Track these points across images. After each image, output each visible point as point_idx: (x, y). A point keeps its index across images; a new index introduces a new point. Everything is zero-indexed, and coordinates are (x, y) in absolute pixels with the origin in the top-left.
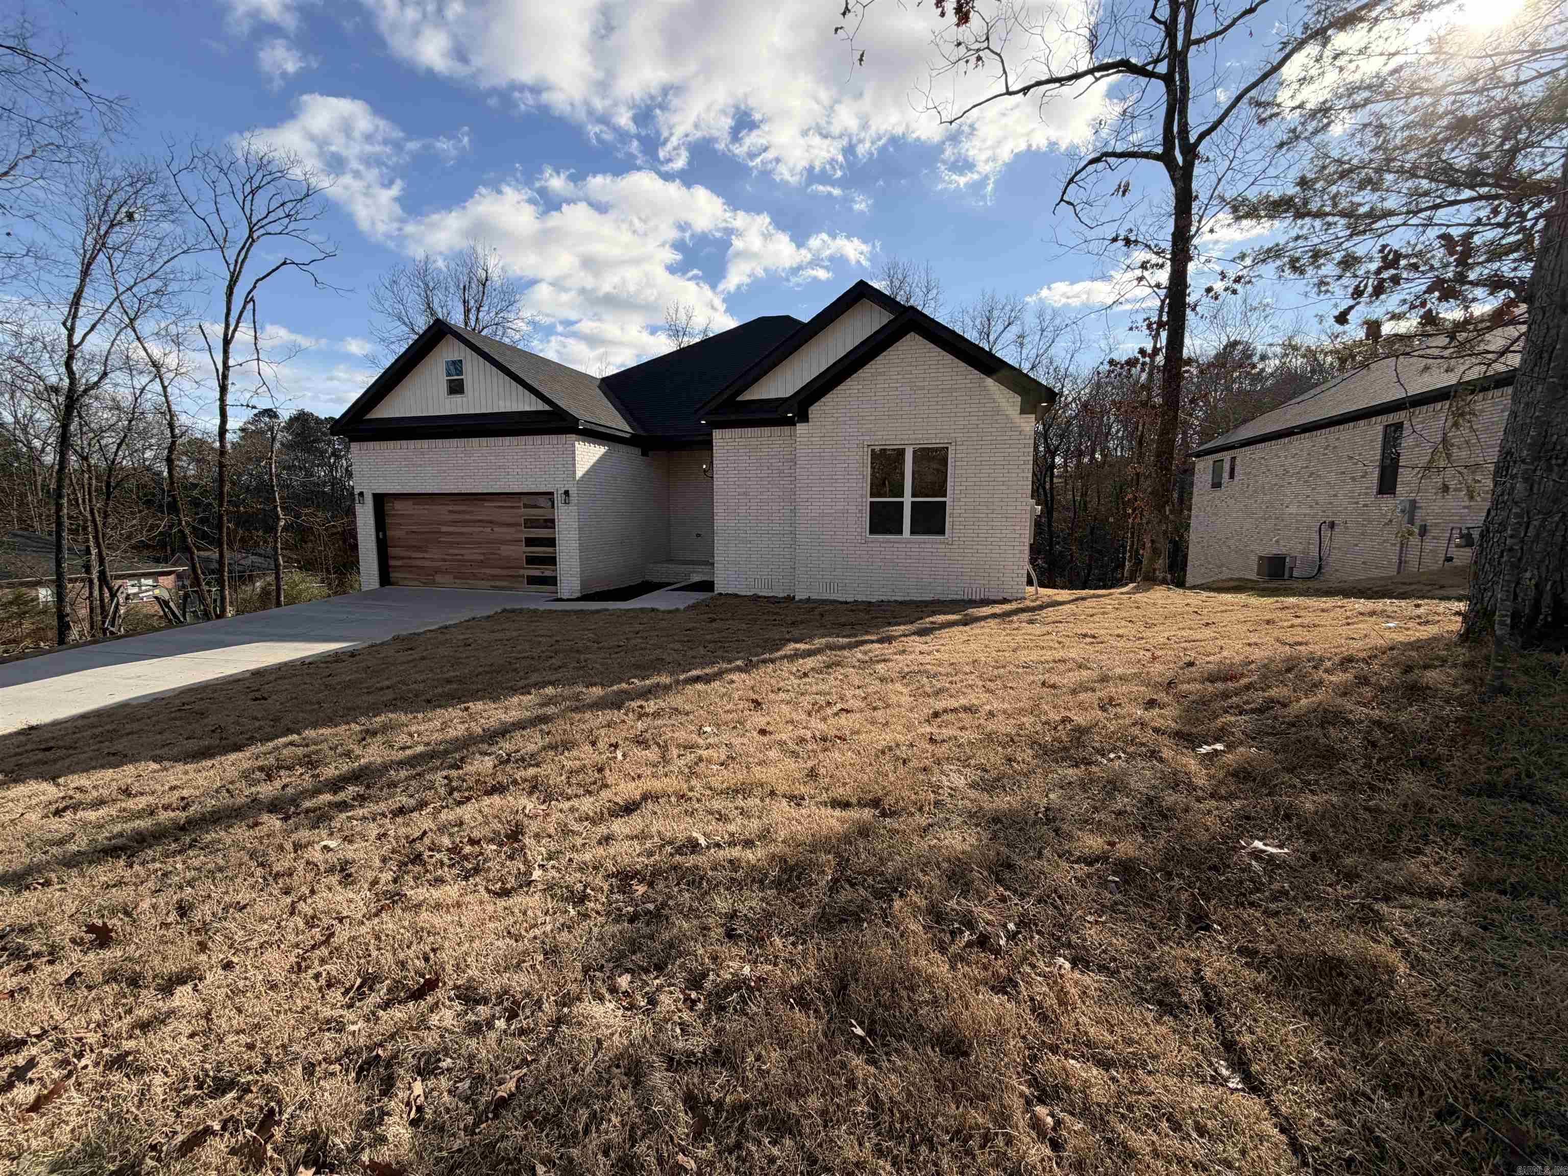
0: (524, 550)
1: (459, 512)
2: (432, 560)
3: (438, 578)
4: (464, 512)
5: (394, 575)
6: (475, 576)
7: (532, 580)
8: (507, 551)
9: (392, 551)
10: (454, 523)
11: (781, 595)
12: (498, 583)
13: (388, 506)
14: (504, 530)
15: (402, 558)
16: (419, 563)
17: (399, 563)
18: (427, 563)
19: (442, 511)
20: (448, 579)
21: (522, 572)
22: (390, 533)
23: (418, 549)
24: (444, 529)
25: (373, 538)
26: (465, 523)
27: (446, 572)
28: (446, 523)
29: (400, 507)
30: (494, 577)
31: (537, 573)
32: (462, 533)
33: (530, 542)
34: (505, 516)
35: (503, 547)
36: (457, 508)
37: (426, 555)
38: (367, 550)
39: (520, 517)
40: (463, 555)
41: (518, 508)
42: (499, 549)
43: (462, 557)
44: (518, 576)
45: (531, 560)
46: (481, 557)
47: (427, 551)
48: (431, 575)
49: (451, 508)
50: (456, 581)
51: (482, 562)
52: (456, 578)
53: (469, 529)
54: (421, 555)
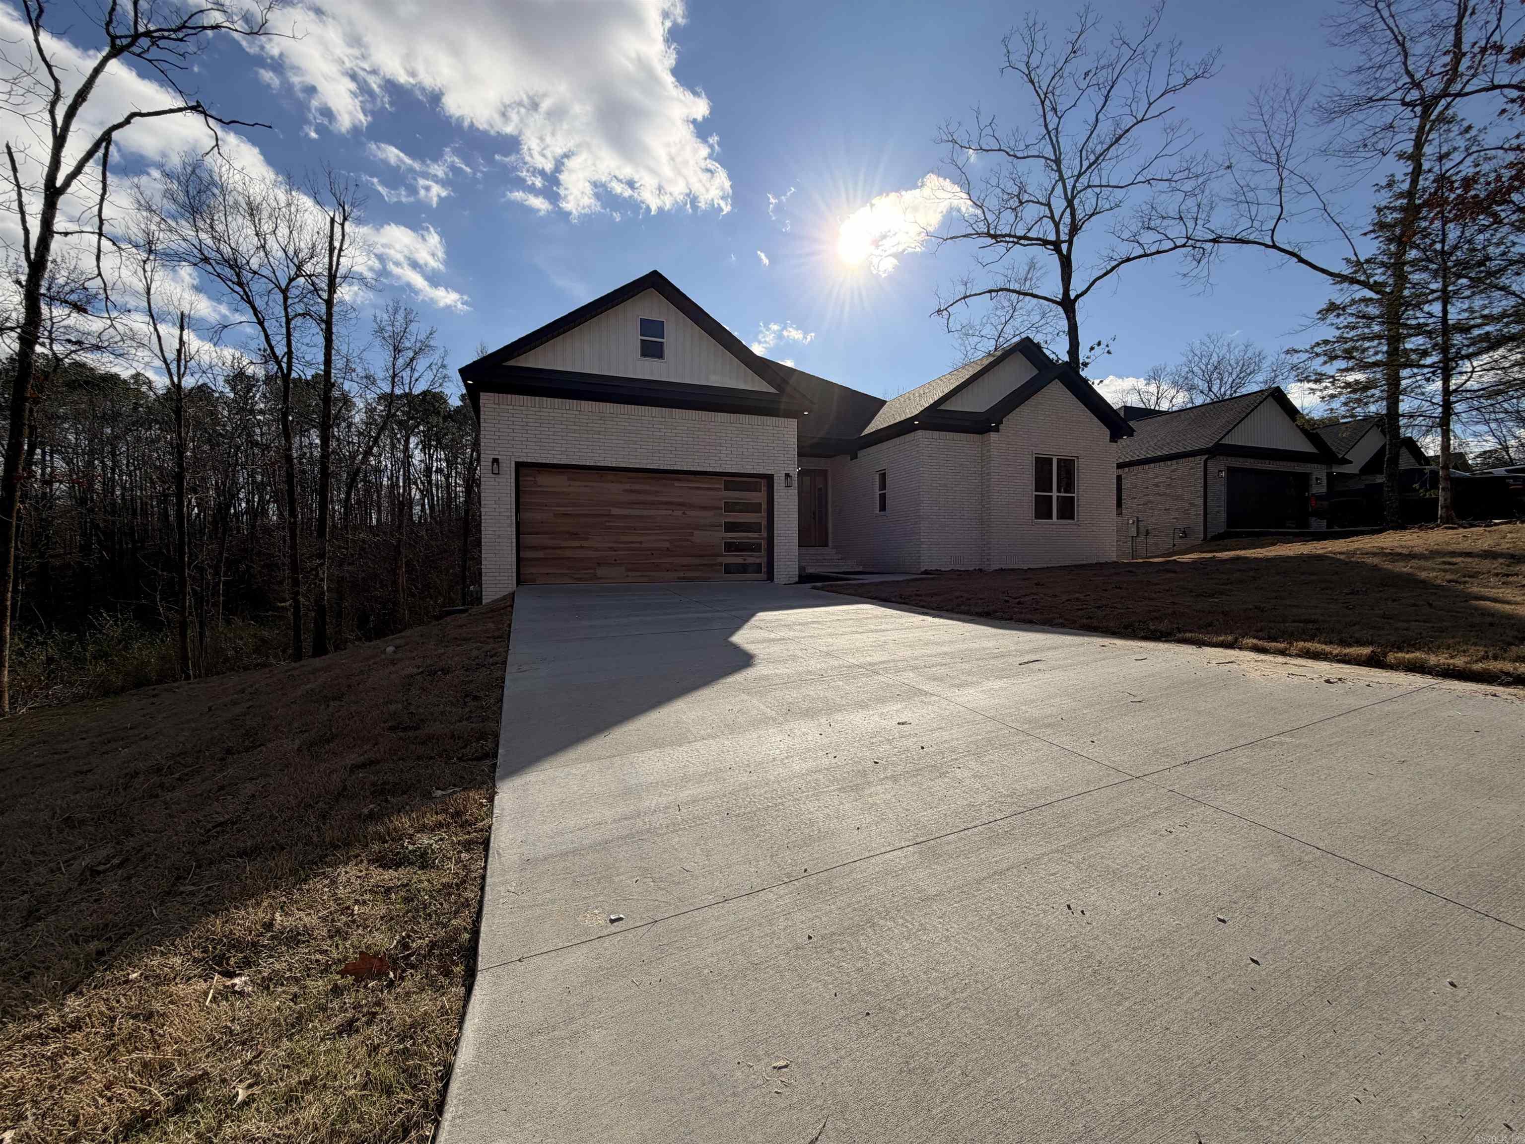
0: (721, 536)
1: (640, 492)
2: (597, 550)
3: (600, 572)
5: (539, 571)
6: (657, 567)
7: (729, 569)
8: (700, 537)
9: (540, 540)
10: (632, 504)
11: (971, 569)
12: (689, 574)
13: (527, 481)
14: (699, 513)
15: (545, 548)
16: (569, 553)
18: (591, 554)
19: (614, 489)
20: (619, 571)
21: (720, 559)
22: (525, 515)
23: (574, 535)
24: (615, 511)
26: (643, 504)
27: (615, 563)
28: (617, 504)
29: (546, 481)
30: (684, 567)
31: (739, 561)
32: (641, 517)
33: (731, 527)
34: (704, 497)
35: (696, 533)
36: (637, 487)
37: (585, 544)
38: (499, 536)
39: (720, 500)
40: (641, 543)
41: (718, 489)
42: (692, 534)
43: (638, 545)
44: (715, 565)
45: (730, 547)
46: (667, 545)
47: (587, 539)
48: (590, 568)
49: (627, 487)
50: (630, 573)
51: (668, 549)
52: (628, 570)
53: (652, 512)
54: (576, 543)
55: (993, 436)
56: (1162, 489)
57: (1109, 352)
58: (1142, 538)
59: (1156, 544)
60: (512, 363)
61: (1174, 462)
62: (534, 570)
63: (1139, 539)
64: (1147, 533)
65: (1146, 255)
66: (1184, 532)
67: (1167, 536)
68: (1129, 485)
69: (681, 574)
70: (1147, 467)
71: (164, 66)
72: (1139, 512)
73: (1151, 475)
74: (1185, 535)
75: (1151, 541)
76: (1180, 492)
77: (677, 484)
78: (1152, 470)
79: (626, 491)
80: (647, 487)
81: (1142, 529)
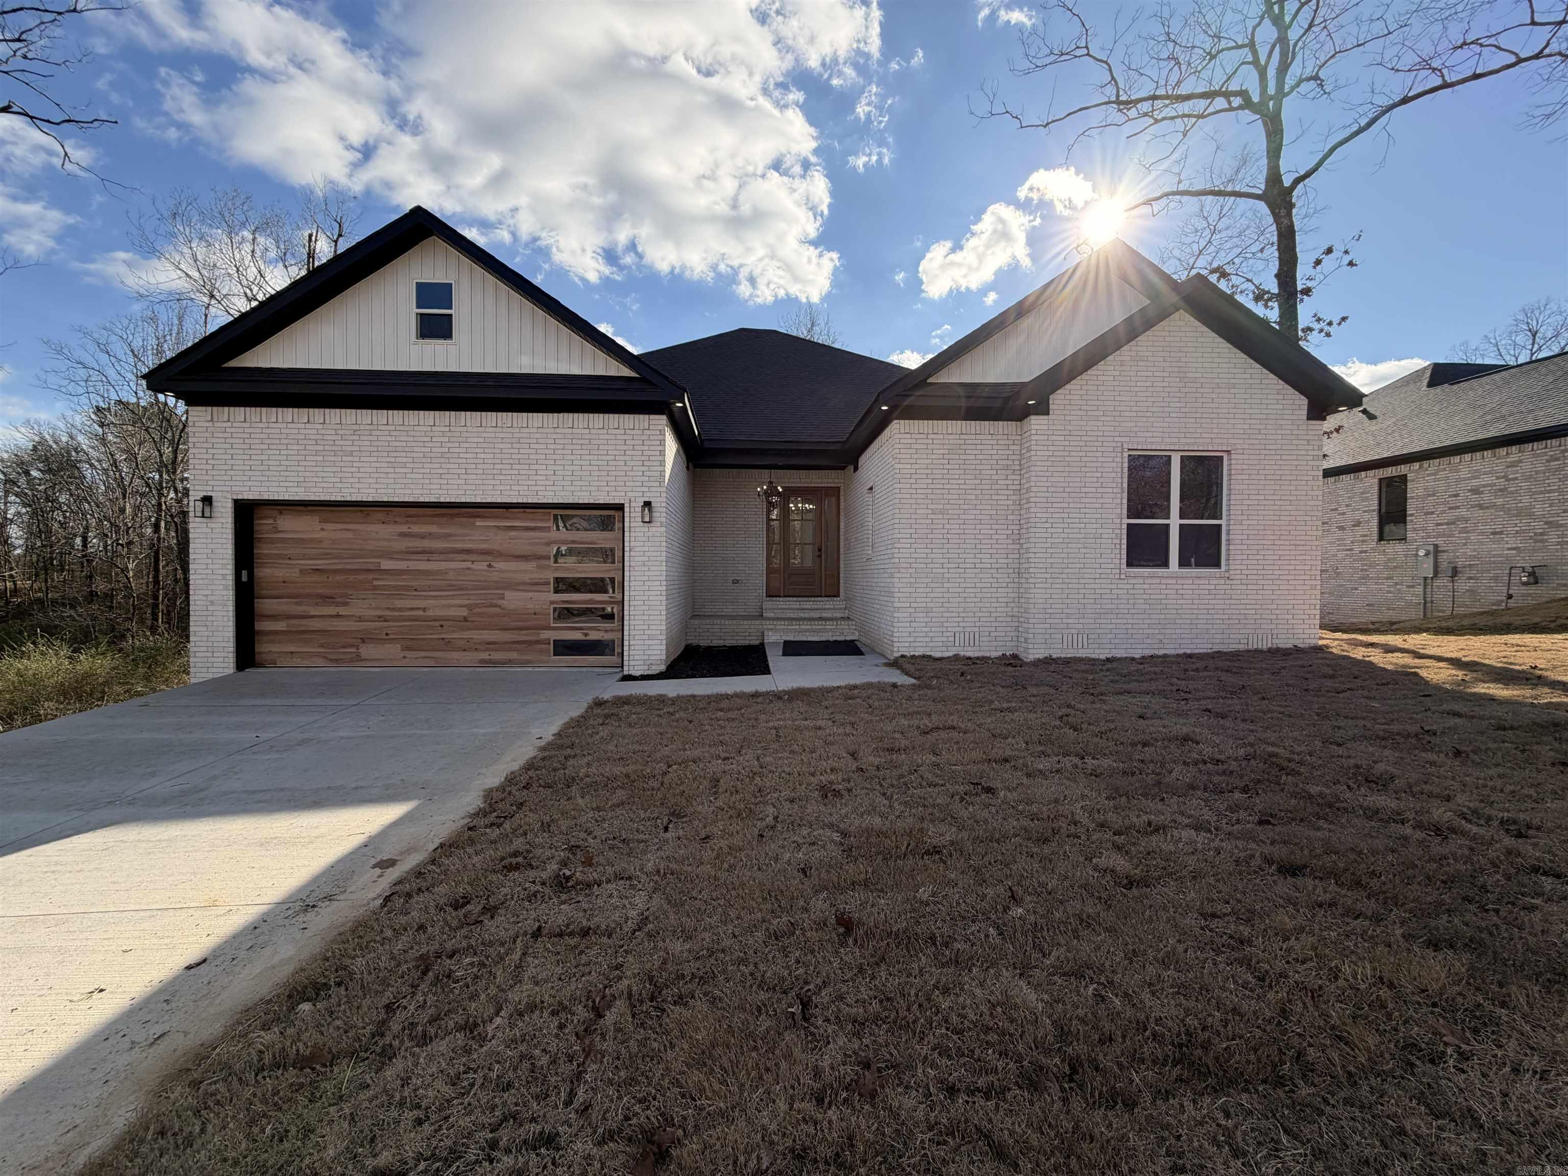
0: (549, 599)
1: (422, 537)
2: (360, 619)
3: (367, 651)
4: (431, 536)
5: (264, 648)
6: (447, 645)
7: (564, 648)
8: (513, 600)
9: (264, 605)
10: (411, 554)
11: (994, 654)
12: (497, 656)
13: (264, 525)
14: (513, 565)
15: (289, 617)
17: (281, 626)
20: (392, 650)
21: (546, 635)
22: (261, 572)
23: (327, 599)
24: (386, 564)
25: (230, 581)
26: (428, 553)
27: (387, 639)
28: (389, 555)
29: (291, 525)
30: (490, 645)
31: (577, 636)
32: (425, 572)
33: (564, 585)
34: (522, 542)
35: (509, 594)
36: (416, 529)
37: (342, 611)
38: (212, 603)
39: (548, 544)
40: (424, 610)
41: (548, 529)
42: (502, 597)
43: (421, 613)
44: (537, 642)
45: (566, 613)
46: (464, 612)
47: (345, 604)
48: (352, 646)
49: (404, 529)
50: (408, 654)
51: (465, 619)
52: (408, 649)
53: (443, 565)
54: (332, 610)
55: (1036, 422)
56: (1487, 498)
57: (1351, 264)
58: (1443, 582)
59: (1472, 592)
60: (234, 363)
61: (1514, 449)
62: (275, 648)
63: (1437, 583)
64: (1455, 572)
65: (1446, 85)
66: (1532, 574)
67: (1496, 578)
68: (1420, 492)
69: (485, 656)
70: (1457, 459)
71: (28, 77)
72: (1439, 536)
73: (1464, 473)
74: (1534, 578)
75: (1463, 585)
76: (1526, 500)
77: (479, 523)
78: (1465, 464)
79: (403, 535)
80: (433, 529)
81: (1444, 565)
